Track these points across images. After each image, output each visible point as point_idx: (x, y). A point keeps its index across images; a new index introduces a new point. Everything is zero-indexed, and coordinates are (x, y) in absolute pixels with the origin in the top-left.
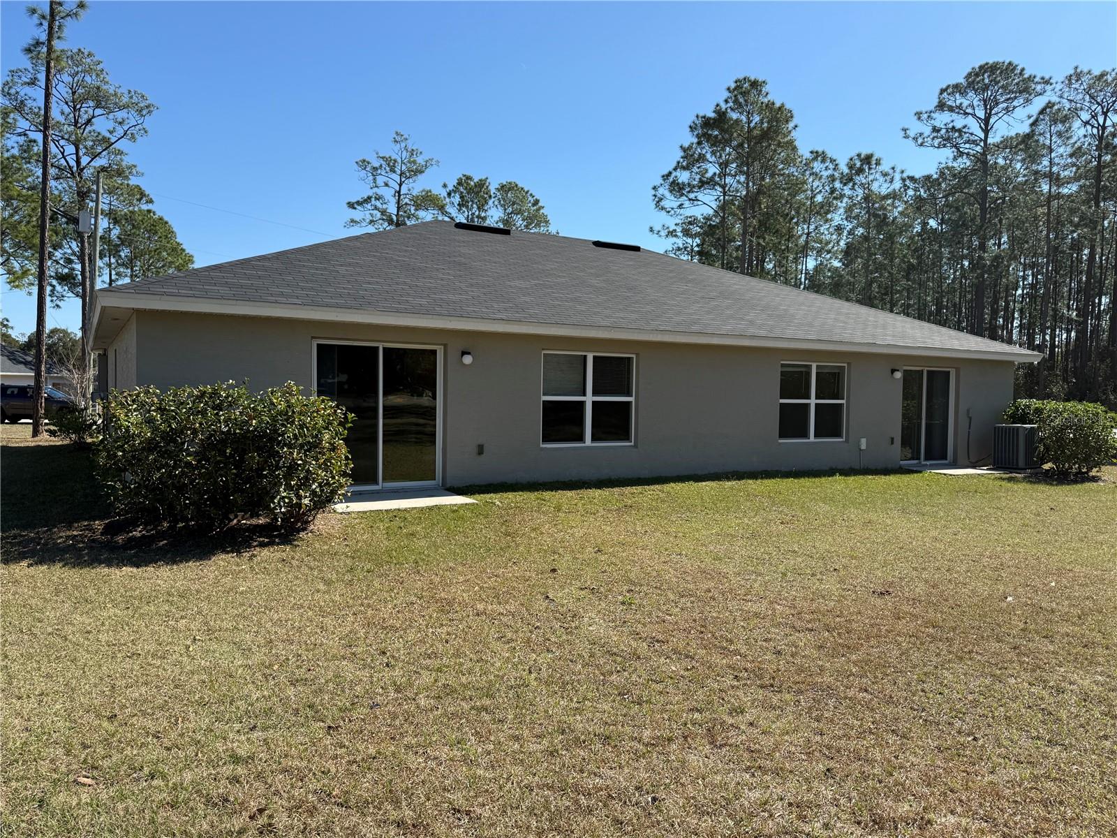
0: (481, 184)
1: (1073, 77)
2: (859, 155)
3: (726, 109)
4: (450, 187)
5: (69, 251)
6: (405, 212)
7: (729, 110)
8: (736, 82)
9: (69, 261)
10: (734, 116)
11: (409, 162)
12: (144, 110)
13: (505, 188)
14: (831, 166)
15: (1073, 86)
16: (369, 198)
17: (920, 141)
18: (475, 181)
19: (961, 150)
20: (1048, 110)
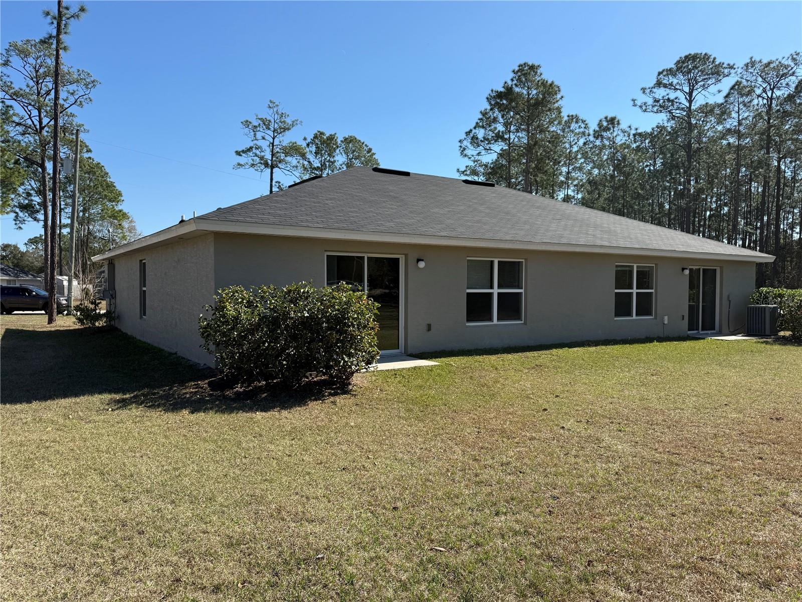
0: (331, 138)
1: (749, 65)
2: (606, 118)
3: (512, 85)
4: (309, 140)
5: (30, 187)
6: (277, 158)
7: (514, 86)
8: (519, 66)
9: (29, 195)
10: (517, 90)
11: (280, 122)
12: (90, 84)
13: (348, 140)
14: (583, 126)
15: (750, 71)
16: (251, 148)
17: (644, 108)
18: (327, 135)
19: (674, 114)
20: (736, 87)
